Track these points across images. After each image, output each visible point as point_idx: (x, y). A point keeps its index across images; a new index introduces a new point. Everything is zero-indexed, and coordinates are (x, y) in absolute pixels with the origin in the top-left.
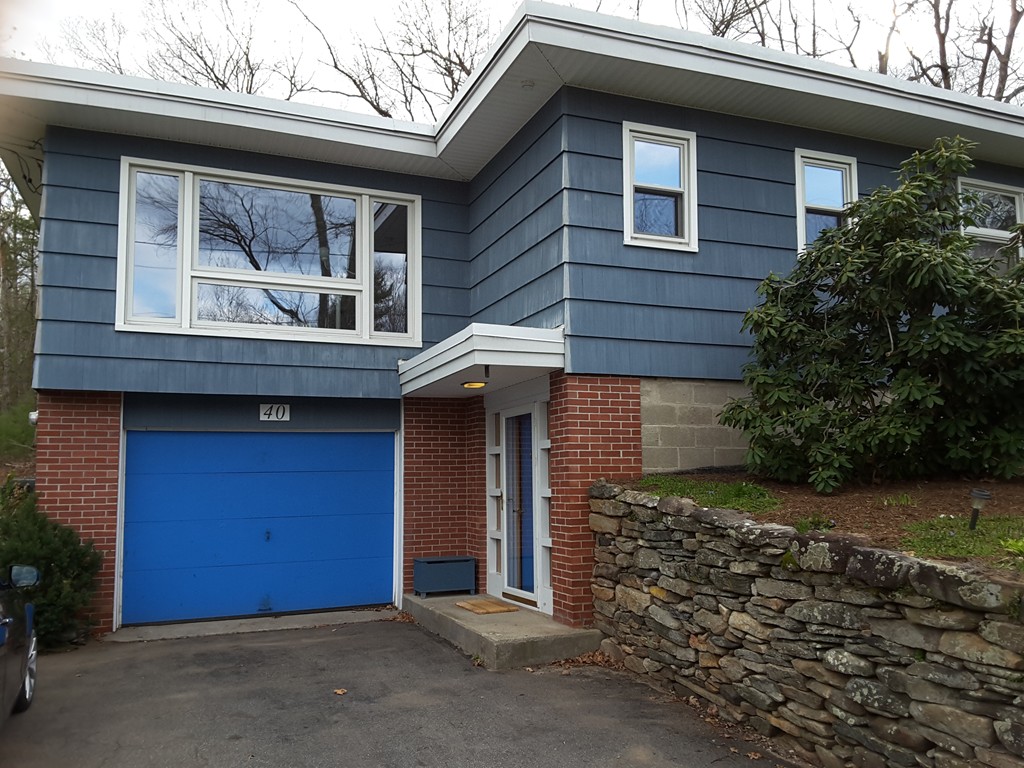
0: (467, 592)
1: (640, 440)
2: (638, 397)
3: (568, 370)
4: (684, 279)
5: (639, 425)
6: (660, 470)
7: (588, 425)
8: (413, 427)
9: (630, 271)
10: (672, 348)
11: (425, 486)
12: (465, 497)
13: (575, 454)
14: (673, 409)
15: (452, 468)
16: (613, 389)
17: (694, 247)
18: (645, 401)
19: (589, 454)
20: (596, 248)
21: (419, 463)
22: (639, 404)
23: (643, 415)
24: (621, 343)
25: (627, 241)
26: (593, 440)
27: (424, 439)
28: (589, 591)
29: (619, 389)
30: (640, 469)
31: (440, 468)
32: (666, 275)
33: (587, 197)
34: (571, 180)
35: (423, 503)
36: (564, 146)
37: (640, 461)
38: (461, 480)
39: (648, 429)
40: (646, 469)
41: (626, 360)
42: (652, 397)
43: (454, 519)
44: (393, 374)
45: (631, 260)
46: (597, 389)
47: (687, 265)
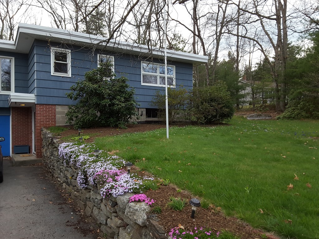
0: (27, 153)
1: (55, 118)
2: (55, 109)
3: (36, 103)
4: (67, 83)
5: (55, 115)
6: (61, 125)
7: (42, 115)
8: (14, 114)
9: (53, 81)
10: (64, 98)
11: (17, 128)
12: (29, 131)
13: (38, 121)
14: (65, 112)
15: (25, 124)
16: (48, 107)
17: (70, 76)
18: (57, 110)
19: (42, 121)
20: (43, 76)
21: (16, 123)
22: (55, 111)
23: (56, 113)
24: (50, 97)
25: (52, 74)
26: (43, 118)
27: (17, 117)
28: (41, 151)
29: (50, 107)
30: (55, 125)
31: (21, 124)
32: (63, 82)
33: (41, 64)
34: (37, 60)
35: (17, 132)
36: (35, 53)
37: (55, 123)
38: (28, 127)
39: (58, 116)
40: (57, 125)
41: (51, 101)
42: (59, 109)
43: (25, 136)
44: (6, 101)
45: (53, 79)
46: (44, 107)
47: (68, 80)
